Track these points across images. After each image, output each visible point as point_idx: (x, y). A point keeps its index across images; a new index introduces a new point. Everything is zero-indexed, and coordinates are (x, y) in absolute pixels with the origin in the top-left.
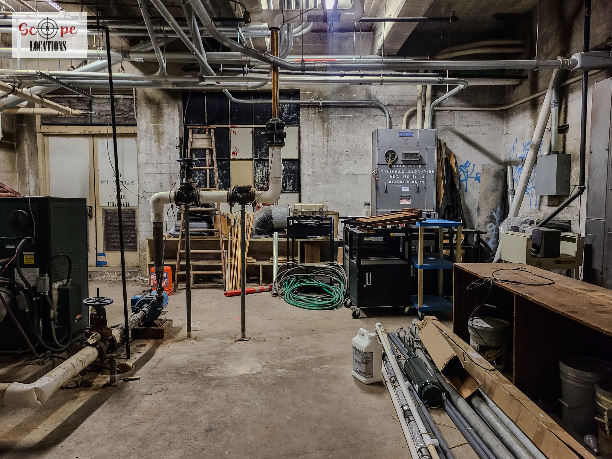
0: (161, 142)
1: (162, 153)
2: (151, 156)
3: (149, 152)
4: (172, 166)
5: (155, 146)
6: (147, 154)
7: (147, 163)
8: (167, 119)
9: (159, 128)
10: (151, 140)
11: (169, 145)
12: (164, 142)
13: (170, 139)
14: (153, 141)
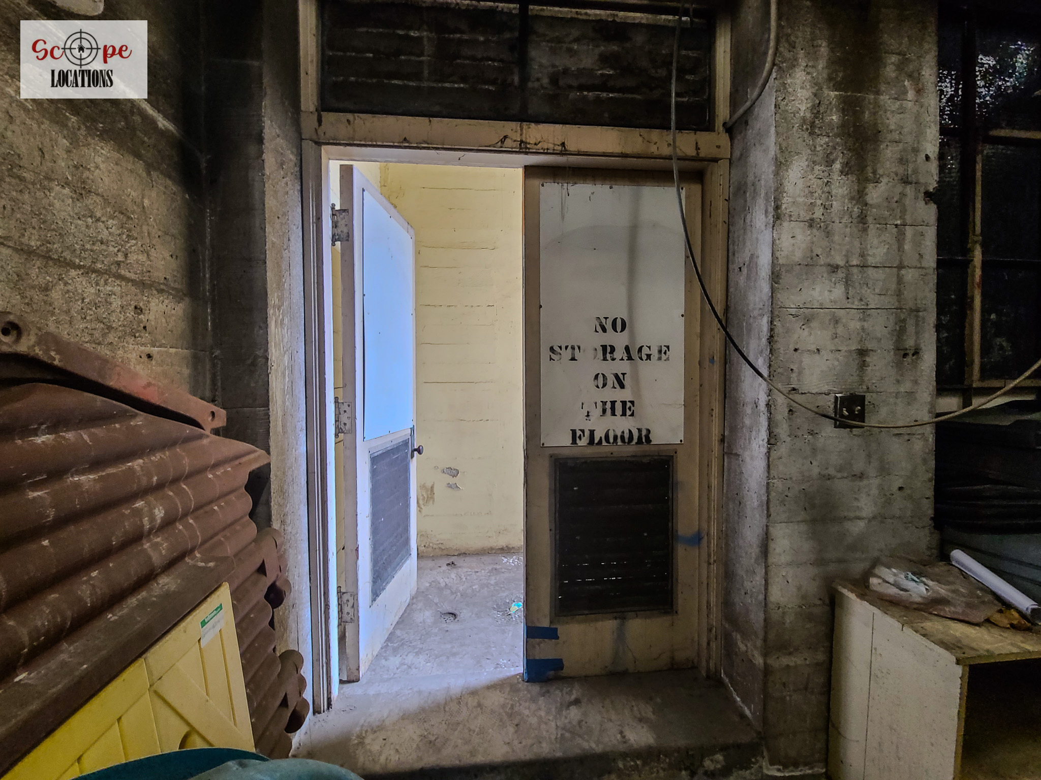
0: (869, 169)
1: (870, 219)
2: (828, 234)
3: (818, 213)
4: (909, 275)
5: (841, 187)
6: (811, 223)
7: (809, 264)
8: (893, 75)
9: (863, 112)
10: (829, 163)
11: (899, 188)
12: (880, 171)
13: (902, 161)
14: (837, 166)
